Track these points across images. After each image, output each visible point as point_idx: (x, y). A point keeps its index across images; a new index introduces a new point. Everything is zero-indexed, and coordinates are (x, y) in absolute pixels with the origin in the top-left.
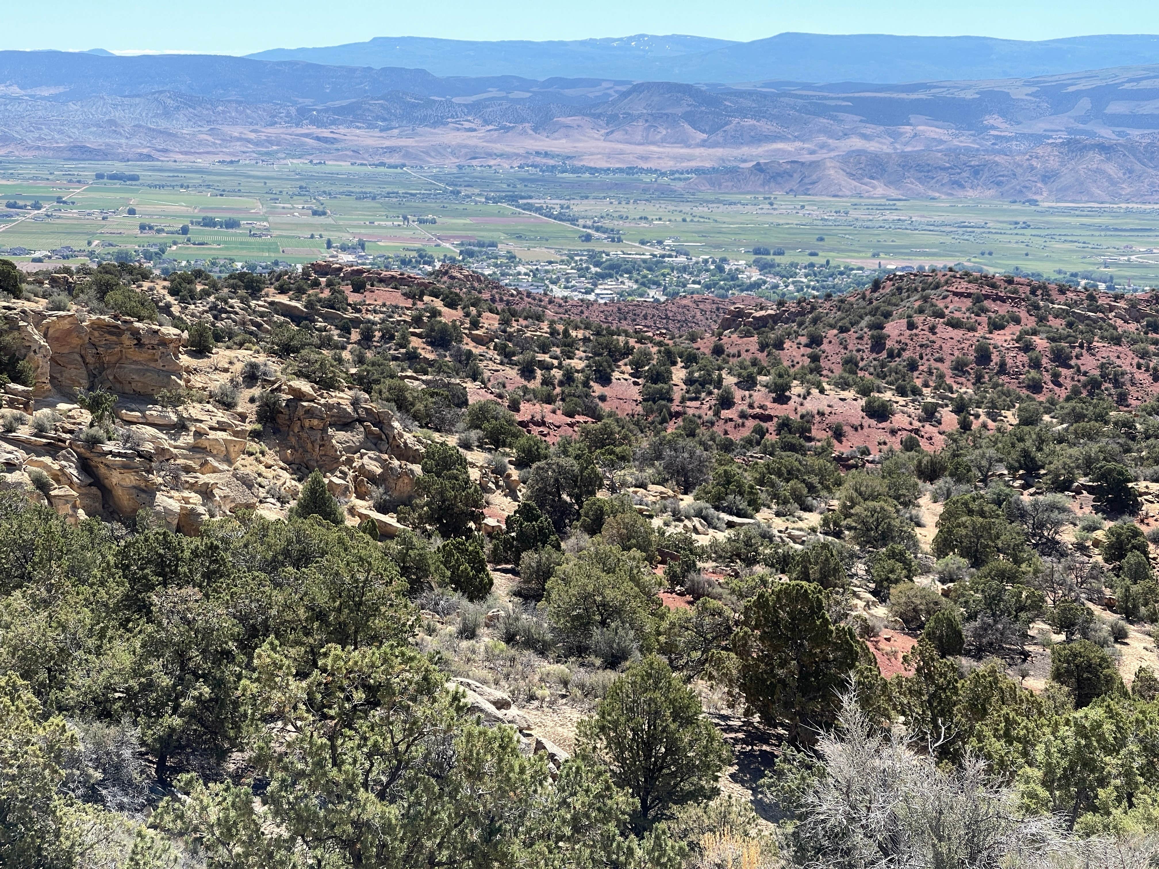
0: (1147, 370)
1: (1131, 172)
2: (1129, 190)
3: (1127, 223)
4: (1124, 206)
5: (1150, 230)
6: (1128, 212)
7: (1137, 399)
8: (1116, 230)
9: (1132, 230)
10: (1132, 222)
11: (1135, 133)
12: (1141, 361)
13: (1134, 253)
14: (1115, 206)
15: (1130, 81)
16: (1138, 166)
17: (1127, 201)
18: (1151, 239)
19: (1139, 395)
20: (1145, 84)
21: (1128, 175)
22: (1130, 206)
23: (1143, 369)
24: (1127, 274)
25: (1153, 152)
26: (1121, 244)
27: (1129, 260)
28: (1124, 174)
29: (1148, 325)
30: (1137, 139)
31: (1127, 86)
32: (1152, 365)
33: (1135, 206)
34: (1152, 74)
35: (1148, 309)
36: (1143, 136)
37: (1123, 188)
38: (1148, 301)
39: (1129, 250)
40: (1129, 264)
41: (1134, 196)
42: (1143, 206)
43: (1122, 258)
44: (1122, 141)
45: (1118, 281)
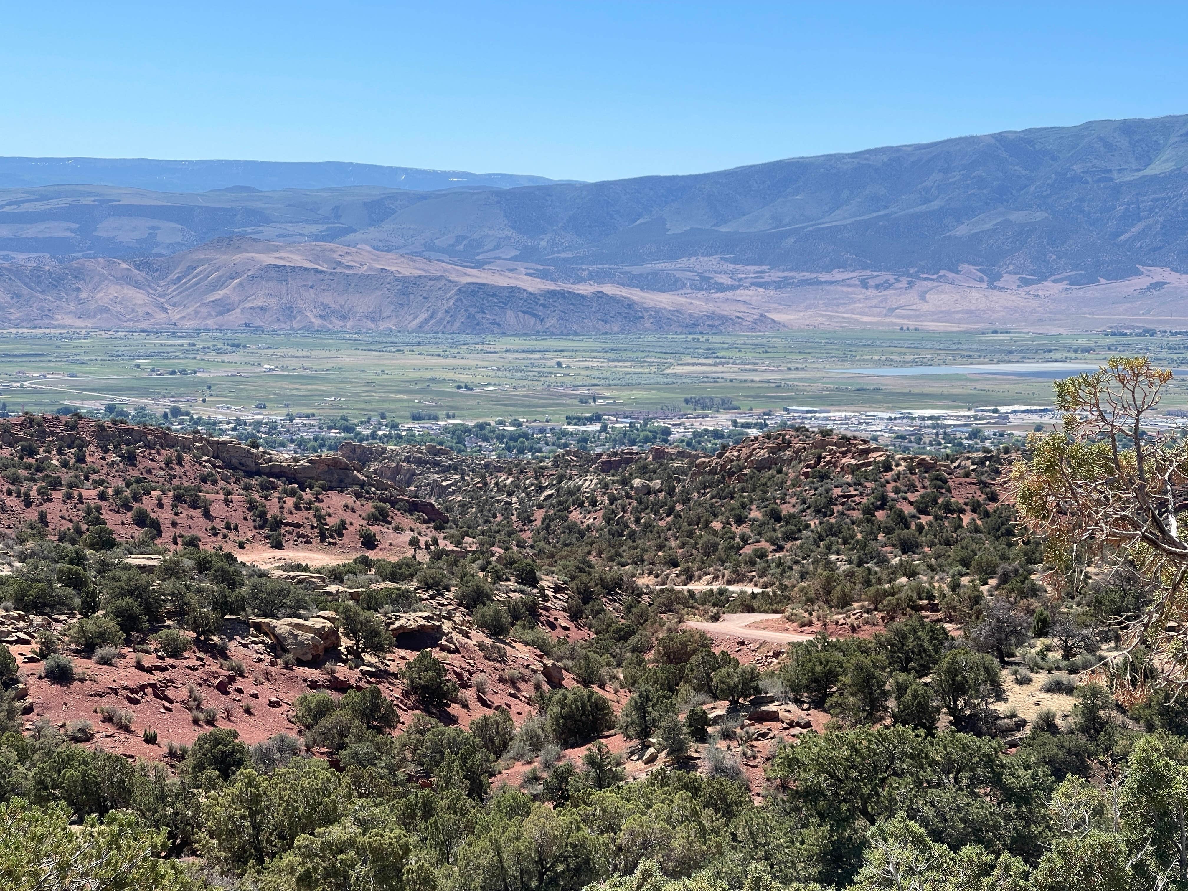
0: (18, 496)
1: (18, 296)
2: (18, 315)
3: (18, 349)
4: (14, 331)
5: (42, 355)
6: (18, 337)
7: (9, 527)
8: (7, 356)
9: (23, 355)
10: (23, 348)
11: (20, 257)
12: (12, 487)
13: (27, 379)
14: (5, 331)
15: (10, 204)
16: (25, 290)
17: (17, 326)
18: (44, 365)
19: (10, 523)
20: (26, 207)
21: (15, 300)
22: (21, 331)
23: (14, 495)
24: (20, 400)
25: (39, 276)
26: (13, 370)
27: (22, 386)
28: (12, 298)
29: (22, 450)
30: (23, 263)
31: (7, 209)
32: (23, 490)
33: (26, 331)
34: (32, 197)
35: (21, 433)
36: (28, 260)
37: (11, 313)
38: (21, 425)
39: (22, 377)
40: (23, 391)
41: (23, 321)
42: (35, 331)
43: (15, 385)
44: (6, 264)
45: (12, 408)
